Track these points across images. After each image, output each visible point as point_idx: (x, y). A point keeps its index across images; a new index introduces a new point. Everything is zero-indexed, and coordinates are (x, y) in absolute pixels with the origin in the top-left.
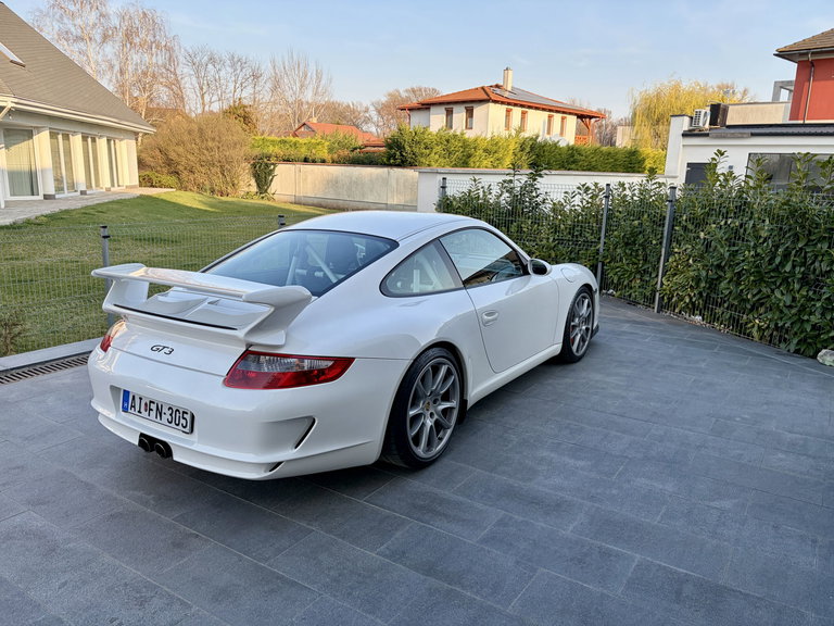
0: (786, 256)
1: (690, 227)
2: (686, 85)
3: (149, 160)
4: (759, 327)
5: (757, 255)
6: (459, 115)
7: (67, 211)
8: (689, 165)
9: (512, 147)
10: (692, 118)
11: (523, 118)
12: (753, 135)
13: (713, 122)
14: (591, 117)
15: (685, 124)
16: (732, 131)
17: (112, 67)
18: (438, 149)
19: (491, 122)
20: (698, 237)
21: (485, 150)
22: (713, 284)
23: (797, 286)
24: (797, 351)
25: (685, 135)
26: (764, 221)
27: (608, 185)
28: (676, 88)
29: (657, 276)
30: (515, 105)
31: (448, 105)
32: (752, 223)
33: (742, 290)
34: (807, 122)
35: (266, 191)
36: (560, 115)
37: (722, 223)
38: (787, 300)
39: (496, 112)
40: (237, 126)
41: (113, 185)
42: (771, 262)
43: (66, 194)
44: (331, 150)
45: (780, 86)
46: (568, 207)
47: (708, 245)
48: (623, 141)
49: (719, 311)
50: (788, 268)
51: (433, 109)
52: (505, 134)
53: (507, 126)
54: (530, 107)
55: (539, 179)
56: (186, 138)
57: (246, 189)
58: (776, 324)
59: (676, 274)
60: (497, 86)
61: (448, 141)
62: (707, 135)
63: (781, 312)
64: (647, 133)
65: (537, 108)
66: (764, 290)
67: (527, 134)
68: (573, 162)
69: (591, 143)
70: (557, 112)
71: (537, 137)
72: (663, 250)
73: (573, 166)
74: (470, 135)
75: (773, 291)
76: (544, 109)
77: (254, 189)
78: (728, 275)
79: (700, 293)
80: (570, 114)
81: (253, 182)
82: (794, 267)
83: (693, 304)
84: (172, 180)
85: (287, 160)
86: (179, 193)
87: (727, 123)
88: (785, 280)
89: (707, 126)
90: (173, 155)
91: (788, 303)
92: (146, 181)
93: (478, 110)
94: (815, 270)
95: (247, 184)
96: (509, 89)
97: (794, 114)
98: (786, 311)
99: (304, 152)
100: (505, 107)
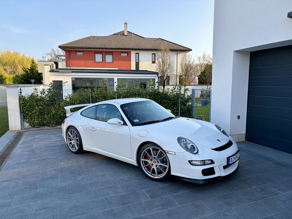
8: (53, 81)
10: (50, 66)
12: (72, 72)
13: (57, 68)
25: (50, 71)
34: (71, 68)
45: (56, 56)
62: (56, 72)
97: (67, 66)
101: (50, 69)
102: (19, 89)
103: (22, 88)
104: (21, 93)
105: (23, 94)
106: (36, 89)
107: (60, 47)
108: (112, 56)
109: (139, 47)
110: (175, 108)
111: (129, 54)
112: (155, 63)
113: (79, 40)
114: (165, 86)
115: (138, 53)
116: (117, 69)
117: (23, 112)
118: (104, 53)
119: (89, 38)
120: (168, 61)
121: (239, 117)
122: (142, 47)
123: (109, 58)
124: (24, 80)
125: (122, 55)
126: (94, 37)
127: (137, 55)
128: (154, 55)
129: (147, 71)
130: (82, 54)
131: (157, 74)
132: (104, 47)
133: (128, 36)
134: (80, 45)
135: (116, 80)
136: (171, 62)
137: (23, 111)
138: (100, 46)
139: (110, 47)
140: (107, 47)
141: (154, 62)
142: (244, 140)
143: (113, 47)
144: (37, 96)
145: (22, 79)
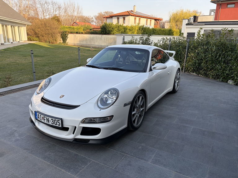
0: (220, 56)
1: (193, 49)
2: (184, 11)
3: (30, 33)
4: (212, 75)
5: (212, 56)
6: (121, 19)
7: (9, 48)
8: (188, 33)
9: (137, 29)
10: (188, 20)
11: (139, 20)
12: (205, 24)
13: (194, 21)
14: (158, 20)
15: (187, 22)
16: (200, 23)
17: (17, 5)
18: (116, 29)
19: (130, 22)
20: (196, 52)
21: (129, 30)
22: (200, 64)
23: (222, 64)
24: (222, 81)
25: (187, 25)
26: (214, 47)
27: (170, 38)
28: (182, 11)
29: (184, 63)
30: (137, 16)
31: (118, 16)
32: (210, 47)
33: (208, 66)
34: (219, 21)
35: (65, 42)
36: (150, 19)
37: (202, 48)
38: (220, 67)
39: (132, 18)
40: (56, 23)
41: (20, 41)
42: (215, 58)
43: (7, 43)
44: (84, 30)
45: (212, 11)
46: (159, 44)
47: (198, 54)
48: (167, 27)
49: (201, 71)
50: (220, 59)
51: (113, 18)
52: (134, 25)
53: (135, 23)
54: (141, 17)
55: (150, 36)
56: (41, 26)
57: (59, 42)
58: (217, 74)
59: (189, 62)
60: (132, 11)
61: (118, 27)
62: (193, 25)
63: (218, 70)
64: (174, 24)
65: (143, 17)
66: (214, 65)
67: (140, 25)
69: (158, 27)
70: (149, 18)
71: (144, 26)
72: (186, 55)
74: (125, 25)
75: (216, 65)
76: (145, 18)
77: (62, 41)
78: (204, 62)
79: (196, 67)
80: (153, 19)
81: (61, 39)
82: (222, 59)
83: (194, 70)
84: (37, 39)
85: (71, 33)
86: (39, 43)
87: (198, 21)
88: (219, 62)
89: (193, 22)
90: (37, 31)
91: (220, 68)
92: (29, 39)
93: (127, 18)
94: (227, 59)
95: (60, 41)
96: (135, 12)
97: (216, 19)
98: (219, 70)
99: (76, 30)
100: (134, 17)
103: (125, 36)
107: (212, 1)
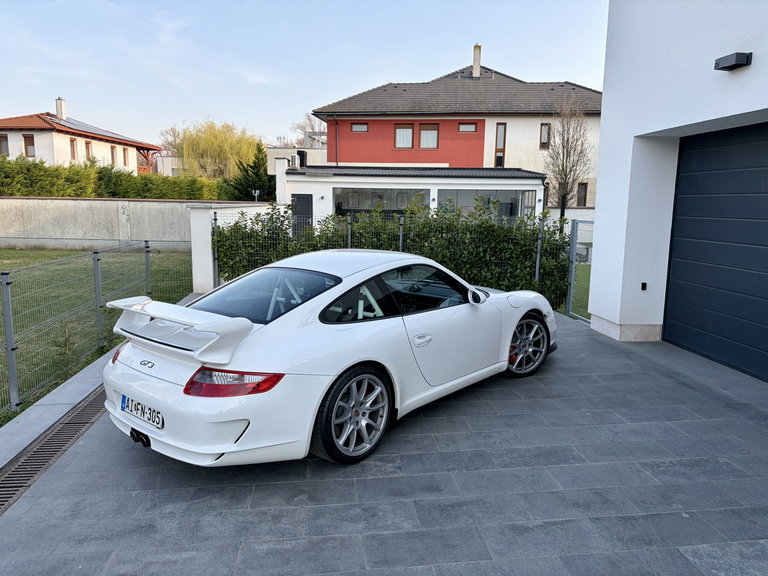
6: (16, 142)
8: (293, 196)
10: (289, 160)
11: (87, 148)
12: (335, 175)
13: (302, 164)
14: (148, 150)
16: (321, 172)
19: (54, 152)
25: (287, 173)
30: (80, 135)
34: (340, 164)
36: (122, 147)
37: (440, 236)
39: (61, 141)
45: (309, 135)
53: (74, 155)
54: (93, 138)
60: (48, 114)
62: (304, 174)
64: (196, 165)
65: (101, 140)
67: (100, 165)
68: (148, 190)
70: (119, 143)
73: (147, 194)
76: (107, 141)
80: (130, 145)
87: (308, 165)
89: (299, 167)
93: (40, 139)
96: (64, 118)
100: (68, 137)
101: (287, 168)
102: (212, 212)
103: (218, 211)
104: (215, 220)
105: (220, 223)
106: (243, 214)
107: (316, 114)
108: (436, 132)
109: (506, 108)
110: (528, 263)
111: (480, 126)
112: (548, 148)
113: (360, 95)
114: (566, 211)
115: (505, 124)
116: (446, 165)
117: (218, 259)
118: (417, 126)
119: (384, 88)
120: (579, 142)
121: (644, 286)
122: (515, 109)
123: (429, 139)
124: (239, 190)
125: (463, 128)
126: (396, 86)
127: (501, 127)
128: (545, 128)
129: (519, 170)
130: (364, 128)
131: (542, 177)
132: (417, 110)
133: (481, 82)
134: (361, 107)
135: (434, 194)
136: (586, 146)
137: (219, 256)
138: (407, 108)
139: (433, 110)
140: (426, 111)
141: (544, 146)
142: (658, 338)
143: (441, 109)
144: (246, 227)
145: (236, 188)
